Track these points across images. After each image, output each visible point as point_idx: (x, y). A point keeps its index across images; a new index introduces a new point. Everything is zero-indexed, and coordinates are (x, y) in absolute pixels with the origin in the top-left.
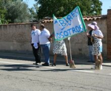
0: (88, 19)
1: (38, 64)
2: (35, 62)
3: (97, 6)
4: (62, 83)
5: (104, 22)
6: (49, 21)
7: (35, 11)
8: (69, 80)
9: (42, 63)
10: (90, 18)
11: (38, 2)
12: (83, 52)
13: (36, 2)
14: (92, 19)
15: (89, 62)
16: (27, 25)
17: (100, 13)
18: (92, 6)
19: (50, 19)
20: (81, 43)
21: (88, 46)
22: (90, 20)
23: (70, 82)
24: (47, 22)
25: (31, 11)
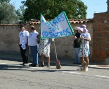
0: (75, 22)
1: (26, 64)
2: (22, 63)
3: (82, 10)
4: (50, 84)
5: (91, 25)
6: (36, 23)
7: (21, 13)
8: (56, 81)
9: (29, 64)
10: (77, 21)
11: (25, 4)
12: (69, 54)
13: (23, 4)
14: (78, 22)
15: (75, 63)
16: (14, 27)
17: (85, 17)
18: (78, 9)
19: (37, 21)
20: (68, 45)
21: (74, 49)
22: (77, 23)
23: (57, 82)
24: (35, 24)
25: (17, 12)
